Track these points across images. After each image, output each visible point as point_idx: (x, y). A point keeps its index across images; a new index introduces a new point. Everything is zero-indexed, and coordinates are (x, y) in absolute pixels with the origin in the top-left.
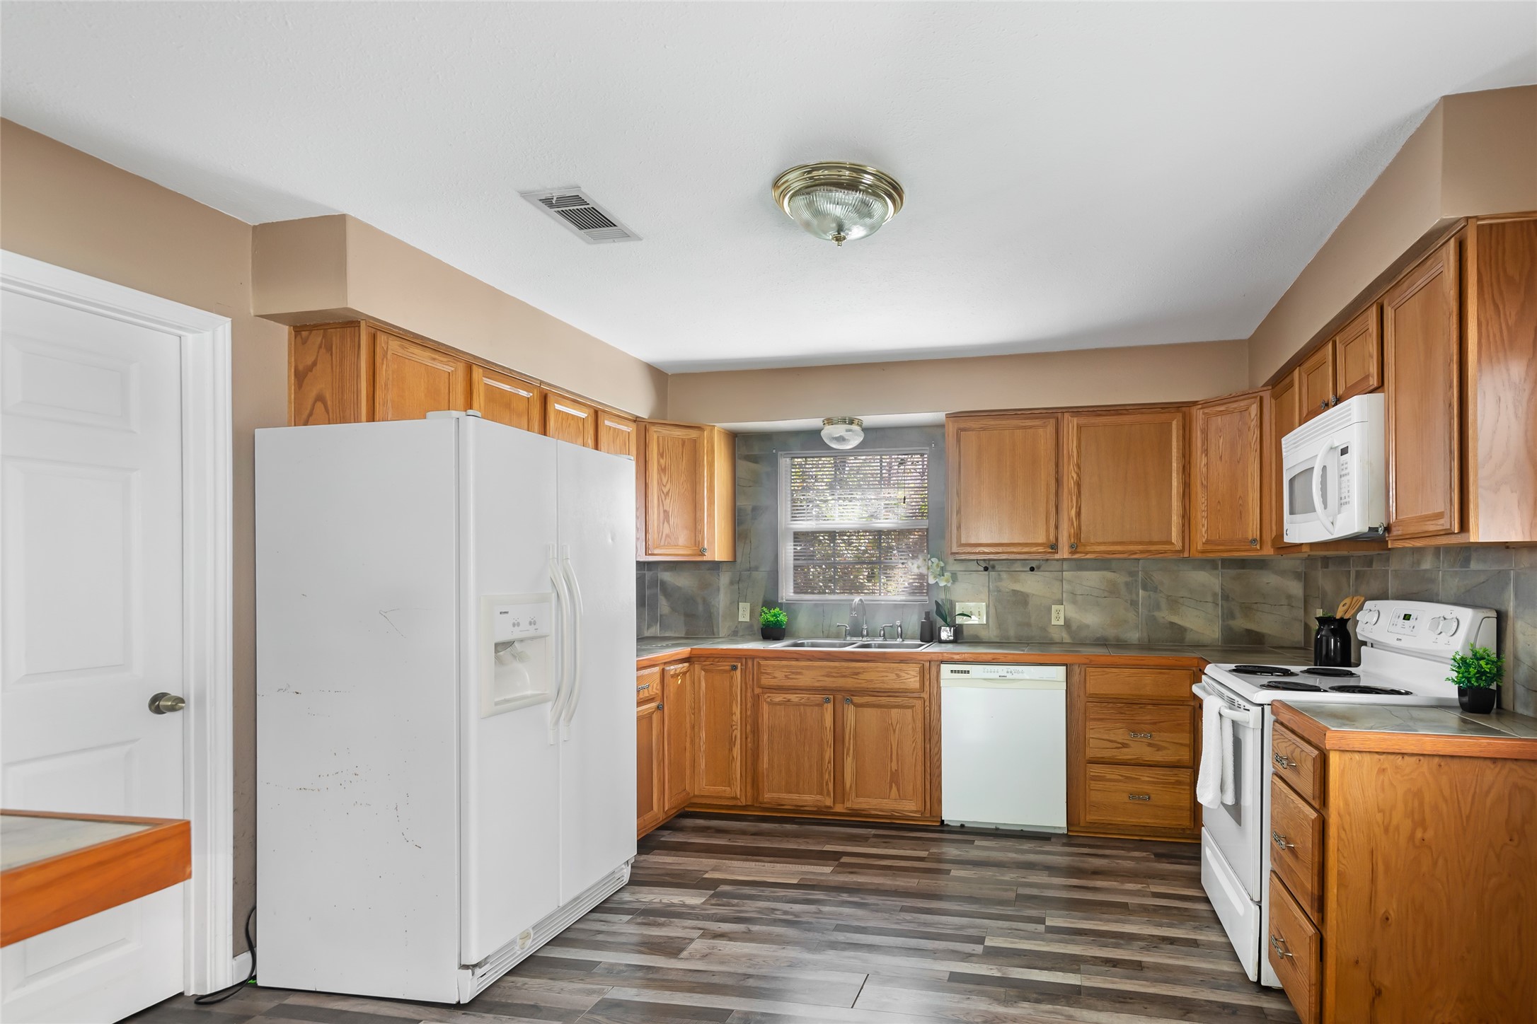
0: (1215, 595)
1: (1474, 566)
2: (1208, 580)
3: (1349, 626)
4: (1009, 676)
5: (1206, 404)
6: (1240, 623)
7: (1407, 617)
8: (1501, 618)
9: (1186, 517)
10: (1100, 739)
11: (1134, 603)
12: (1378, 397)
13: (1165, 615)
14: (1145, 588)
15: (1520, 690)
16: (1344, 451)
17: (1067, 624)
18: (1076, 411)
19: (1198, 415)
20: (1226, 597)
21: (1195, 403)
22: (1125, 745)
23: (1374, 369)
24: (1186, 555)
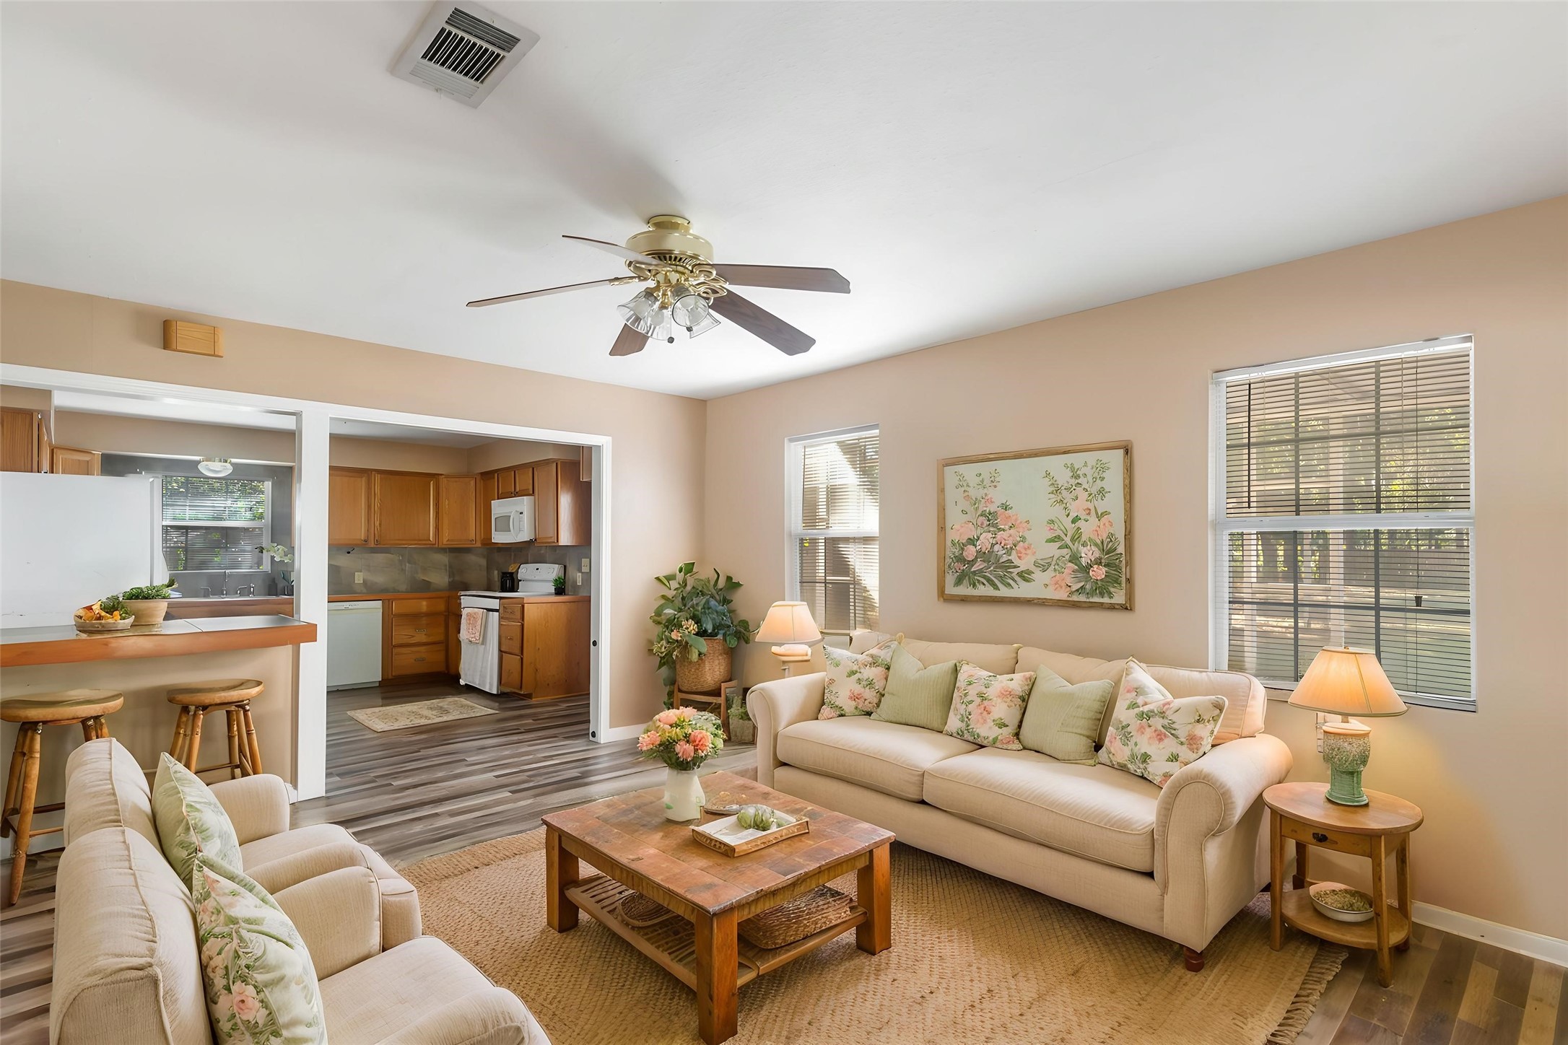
0: (446, 566)
1: (557, 551)
2: (443, 559)
3: (514, 576)
4: (350, 607)
5: (448, 476)
6: (457, 578)
7: (537, 569)
8: (565, 567)
9: (437, 528)
10: (402, 634)
11: (403, 570)
12: (532, 497)
13: (421, 576)
14: (409, 563)
15: (570, 587)
16: (521, 513)
17: (365, 582)
18: (379, 471)
19: (443, 481)
20: (450, 567)
21: (441, 475)
22: (413, 636)
23: (531, 487)
24: (437, 545)
